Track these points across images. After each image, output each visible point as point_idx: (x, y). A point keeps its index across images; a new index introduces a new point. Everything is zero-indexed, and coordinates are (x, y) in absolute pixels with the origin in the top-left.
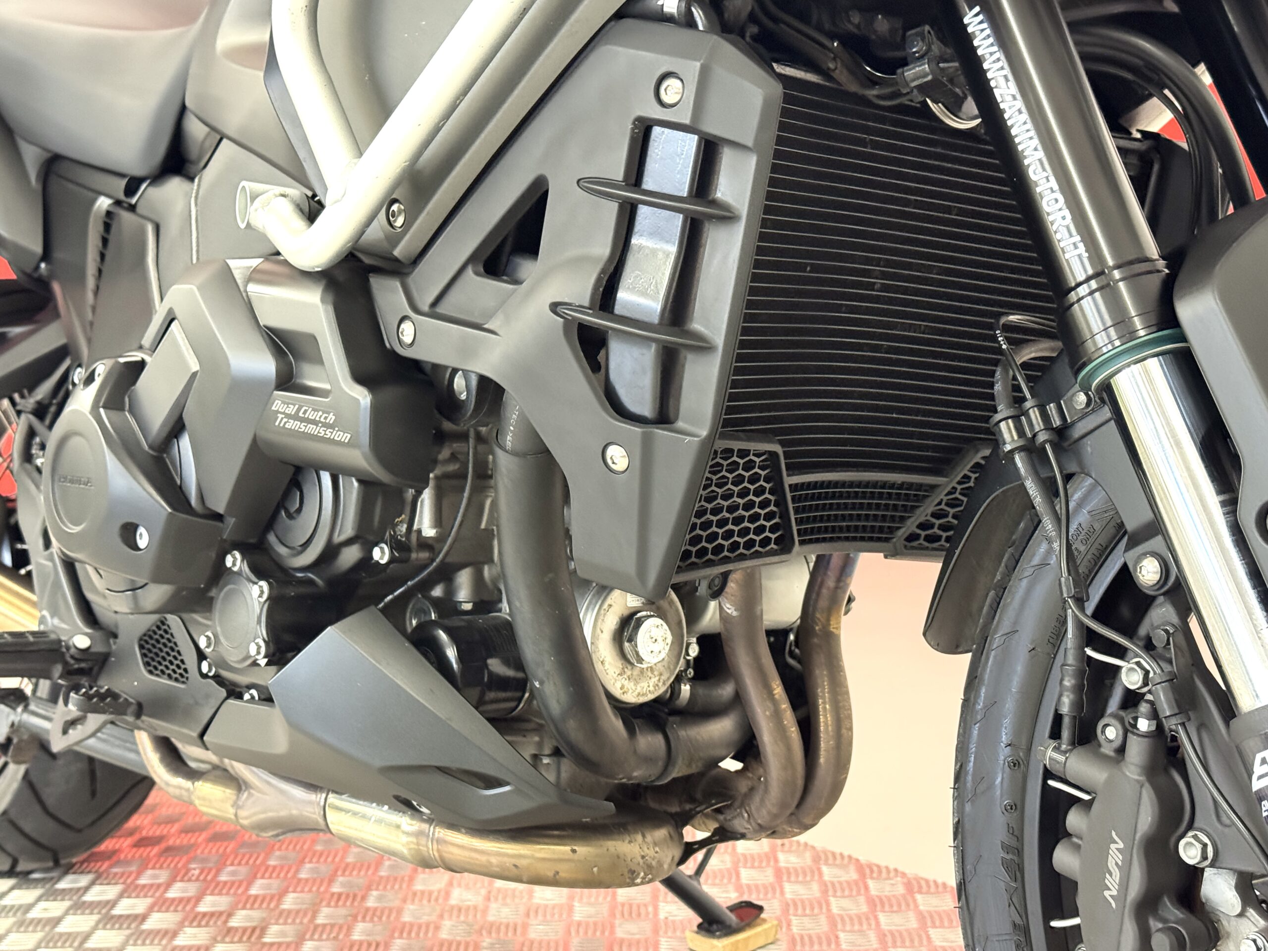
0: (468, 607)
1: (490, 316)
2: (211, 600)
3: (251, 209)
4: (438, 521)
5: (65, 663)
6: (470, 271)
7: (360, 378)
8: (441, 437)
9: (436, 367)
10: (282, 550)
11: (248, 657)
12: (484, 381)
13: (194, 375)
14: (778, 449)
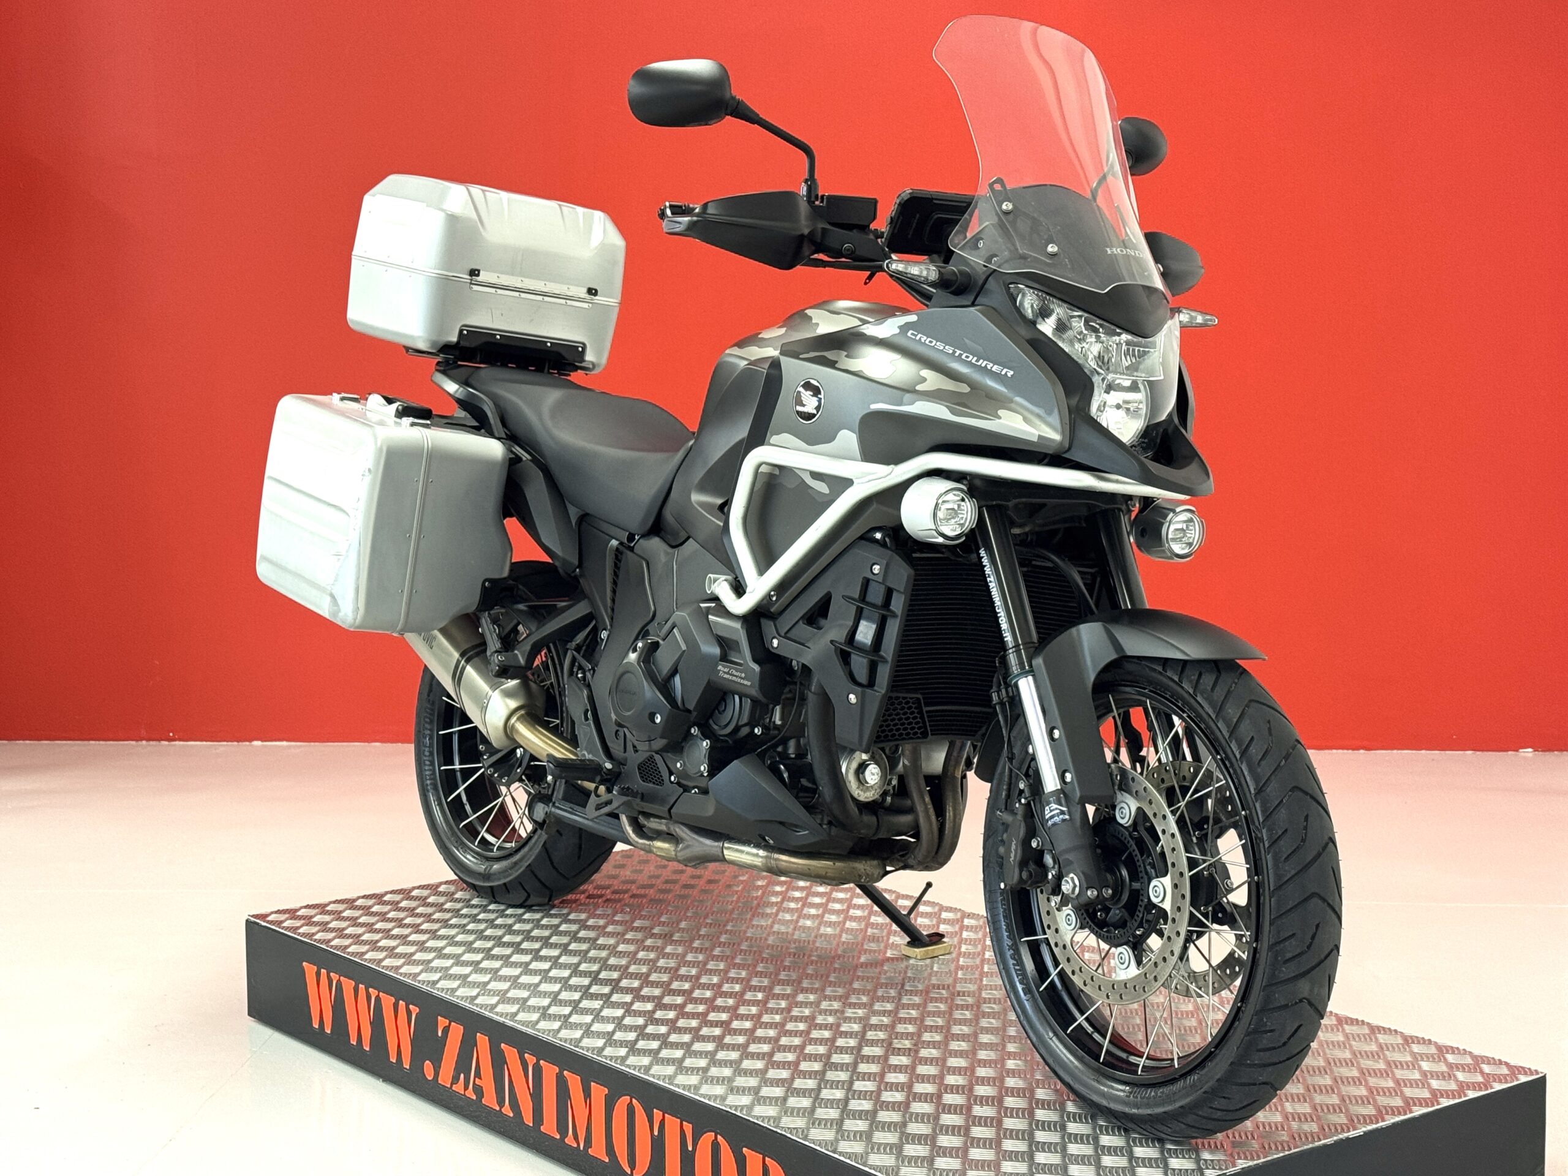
0: (793, 756)
1: (808, 641)
2: (682, 748)
3: (713, 587)
4: (782, 719)
5: (602, 776)
6: (801, 622)
7: (755, 660)
8: (786, 683)
9: (785, 657)
10: (716, 727)
11: (700, 771)
12: (803, 665)
13: (684, 651)
14: (920, 696)
